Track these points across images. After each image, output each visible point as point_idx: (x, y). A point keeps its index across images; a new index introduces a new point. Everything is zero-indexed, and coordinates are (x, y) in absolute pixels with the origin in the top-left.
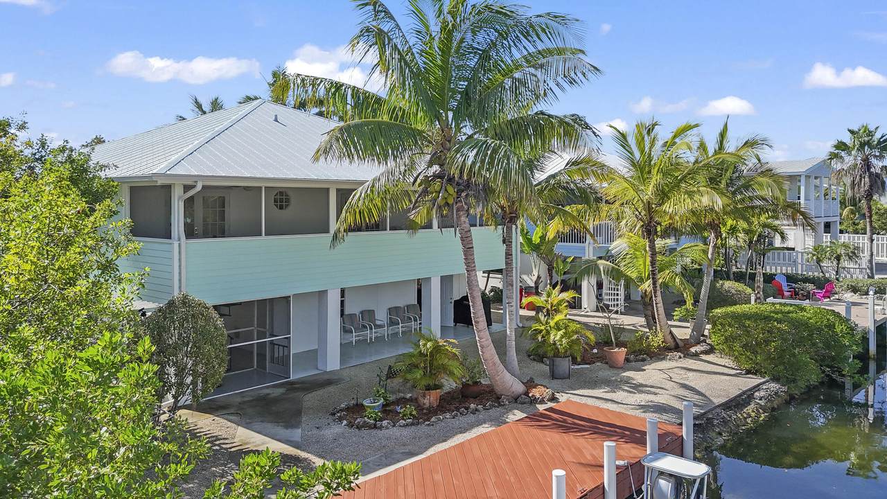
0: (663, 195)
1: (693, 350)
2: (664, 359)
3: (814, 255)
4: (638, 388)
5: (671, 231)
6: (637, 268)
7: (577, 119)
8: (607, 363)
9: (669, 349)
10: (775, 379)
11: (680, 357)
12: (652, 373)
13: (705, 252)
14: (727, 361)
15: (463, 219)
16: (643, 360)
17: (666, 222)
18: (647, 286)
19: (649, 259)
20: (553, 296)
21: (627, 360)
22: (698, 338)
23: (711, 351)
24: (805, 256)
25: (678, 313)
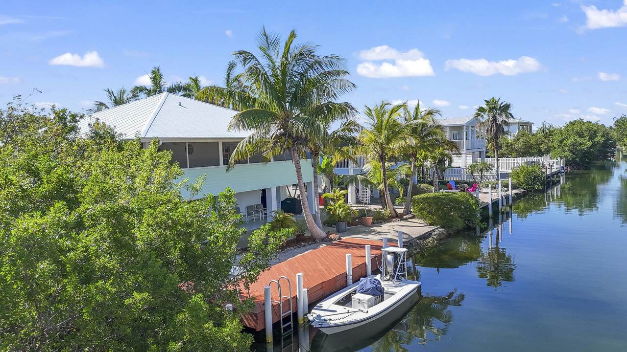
0: (389, 140)
1: (405, 217)
2: (391, 222)
3: (469, 169)
4: (379, 233)
5: (393, 158)
6: (376, 178)
7: (347, 104)
8: (363, 225)
9: (393, 217)
10: (442, 227)
11: (399, 221)
12: (385, 227)
13: (410, 168)
14: (421, 221)
15: (296, 155)
16: (381, 223)
17: (390, 154)
18: (382, 186)
19: (382, 173)
20: (337, 192)
21: (373, 223)
22: (407, 212)
23: (413, 217)
24: (465, 170)
25: (397, 201)
